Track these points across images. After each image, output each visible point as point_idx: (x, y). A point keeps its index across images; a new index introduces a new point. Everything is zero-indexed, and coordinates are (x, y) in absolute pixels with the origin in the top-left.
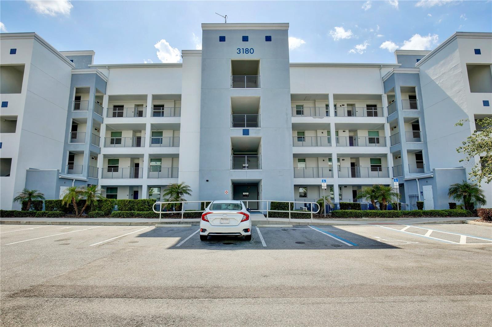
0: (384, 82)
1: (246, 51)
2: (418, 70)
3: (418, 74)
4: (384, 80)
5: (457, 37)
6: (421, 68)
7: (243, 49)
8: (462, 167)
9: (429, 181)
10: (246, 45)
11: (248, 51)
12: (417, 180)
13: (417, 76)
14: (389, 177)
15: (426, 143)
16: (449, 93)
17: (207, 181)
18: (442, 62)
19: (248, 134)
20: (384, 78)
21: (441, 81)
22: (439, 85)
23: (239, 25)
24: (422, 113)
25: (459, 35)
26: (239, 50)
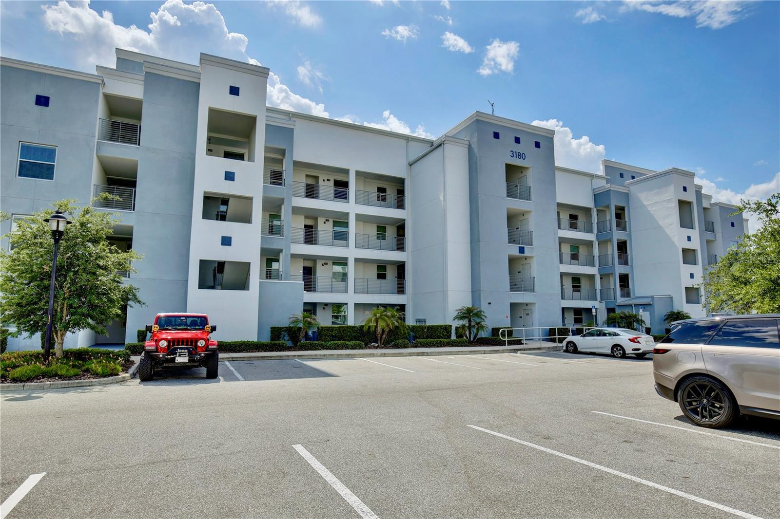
0: (594, 195)
1: (519, 155)
2: (628, 189)
3: (628, 194)
4: (596, 193)
5: (673, 172)
6: (632, 188)
7: (516, 152)
8: (670, 295)
9: (647, 308)
10: (518, 148)
11: (520, 155)
12: (633, 305)
13: (627, 196)
14: (596, 300)
15: (632, 267)
16: (661, 223)
17: (490, 303)
18: (656, 191)
19: (524, 253)
20: (595, 190)
21: (653, 209)
22: (651, 212)
23: (511, 122)
24: (630, 235)
25: (675, 171)
26: (512, 152)
